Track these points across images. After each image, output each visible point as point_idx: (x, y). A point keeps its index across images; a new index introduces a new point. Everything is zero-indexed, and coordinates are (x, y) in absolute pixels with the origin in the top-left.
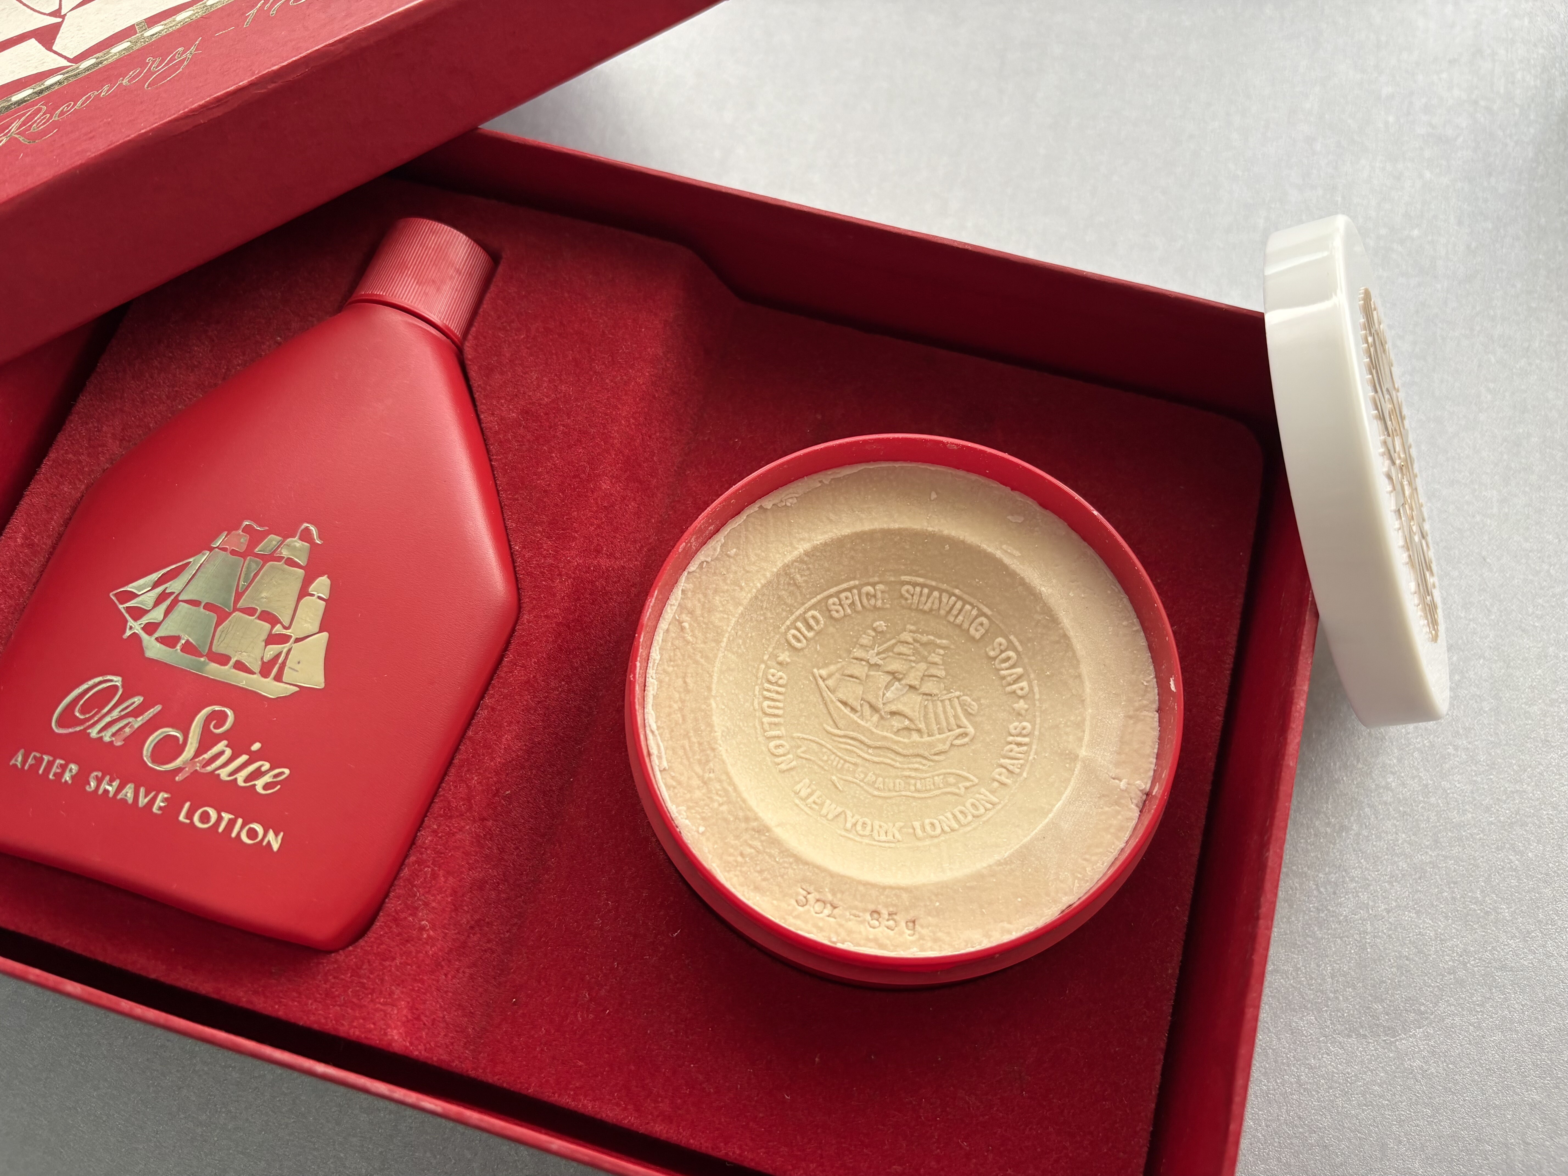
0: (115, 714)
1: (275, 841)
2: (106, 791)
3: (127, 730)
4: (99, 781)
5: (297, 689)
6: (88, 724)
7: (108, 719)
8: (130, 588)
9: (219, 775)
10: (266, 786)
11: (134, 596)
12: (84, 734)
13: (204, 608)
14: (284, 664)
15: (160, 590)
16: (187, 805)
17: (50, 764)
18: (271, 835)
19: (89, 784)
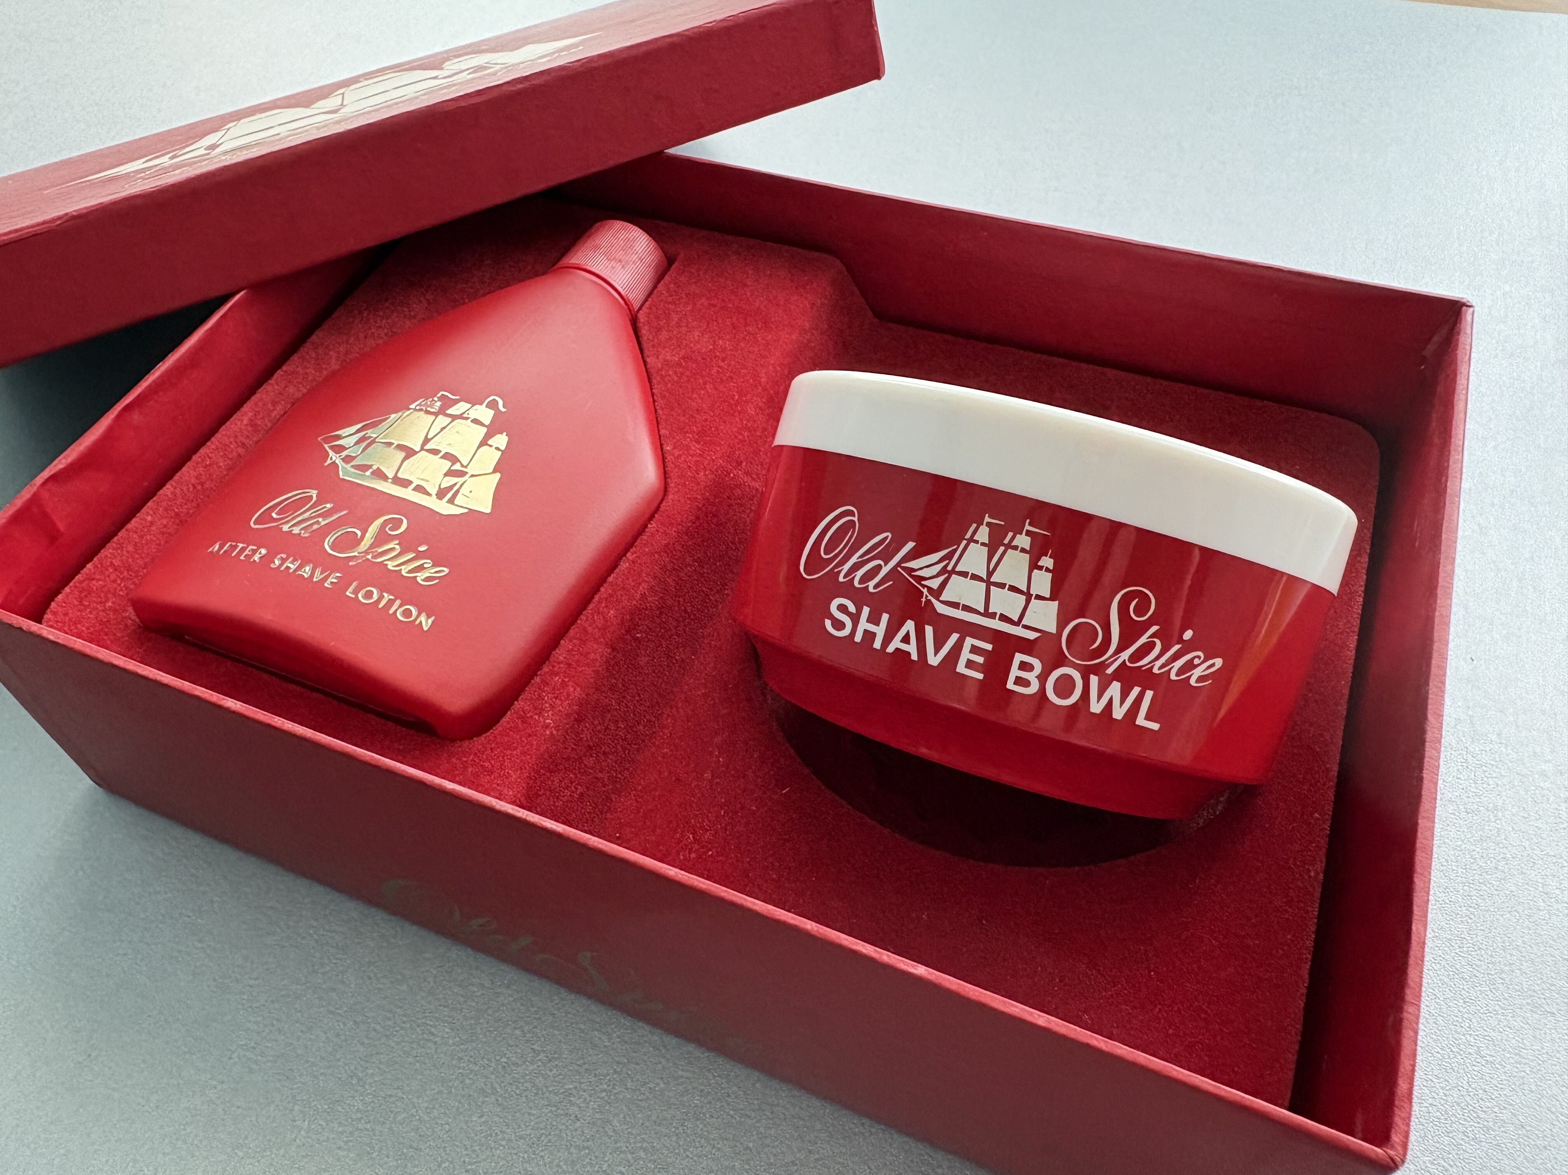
0: (307, 515)
1: (426, 622)
2: (288, 568)
3: (315, 527)
4: (283, 561)
5: (466, 511)
6: (282, 522)
7: (299, 519)
8: (338, 434)
9: (387, 565)
10: (426, 579)
11: (339, 438)
12: (278, 529)
13: (396, 448)
14: (457, 492)
15: (361, 434)
16: (355, 584)
17: (243, 550)
18: (423, 618)
19: (274, 562)
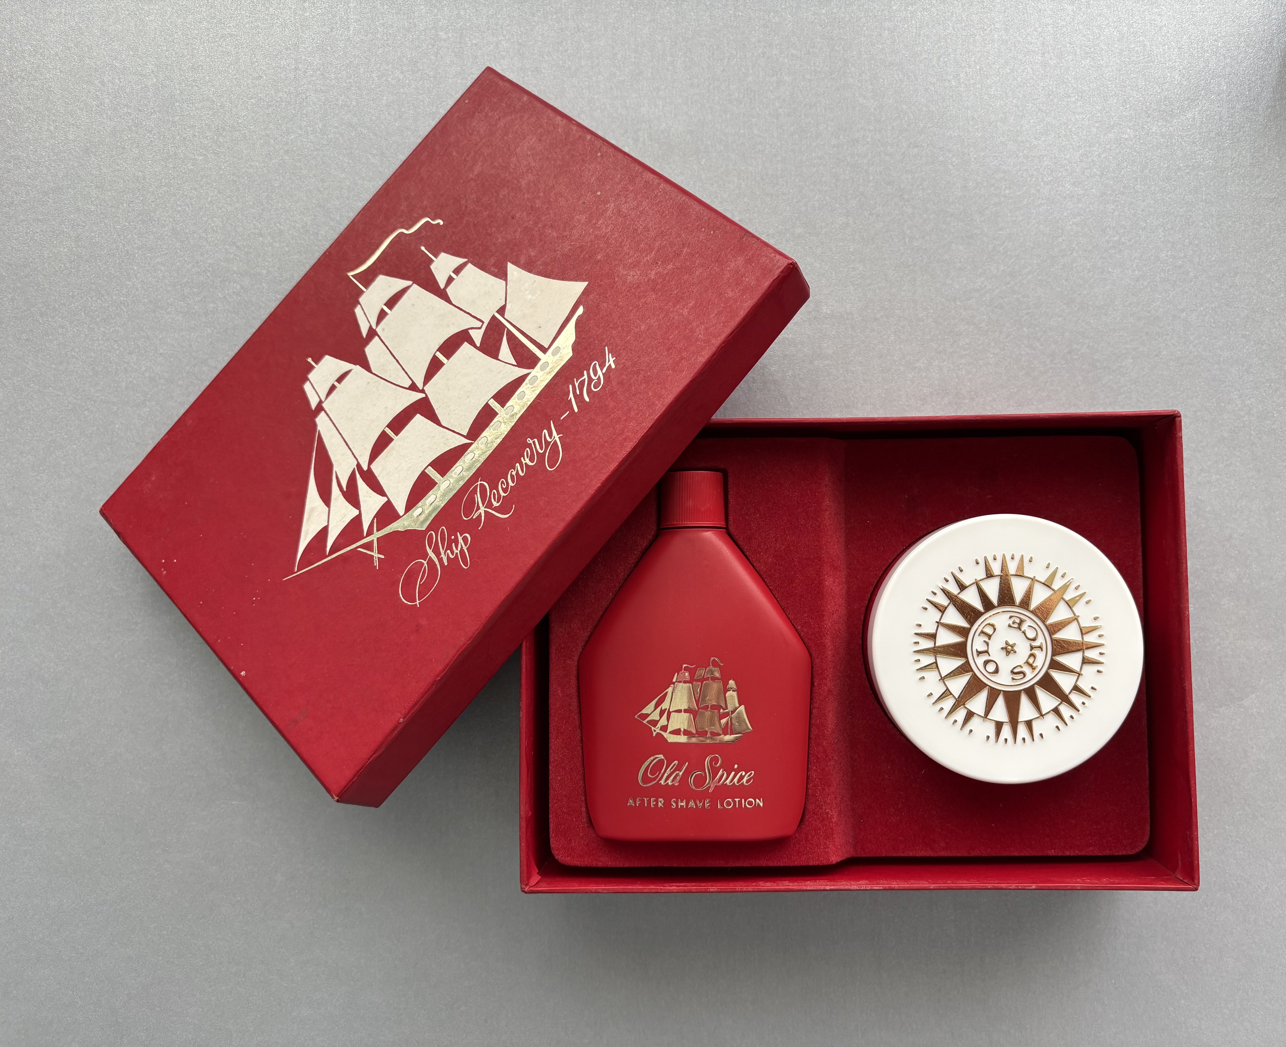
0: (668, 772)
1: (760, 803)
2: (682, 806)
3: (678, 777)
4: (677, 803)
5: (742, 735)
6: (658, 779)
7: (666, 775)
8: (644, 711)
9: (726, 784)
10: (747, 781)
11: (648, 715)
12: (658, 784)
13: (684, 712)
14: (732, 725)
15: (659, 709)
16: (719, 801)
17: (649, 802)
18: (758, 801)
19: (672, 805)
